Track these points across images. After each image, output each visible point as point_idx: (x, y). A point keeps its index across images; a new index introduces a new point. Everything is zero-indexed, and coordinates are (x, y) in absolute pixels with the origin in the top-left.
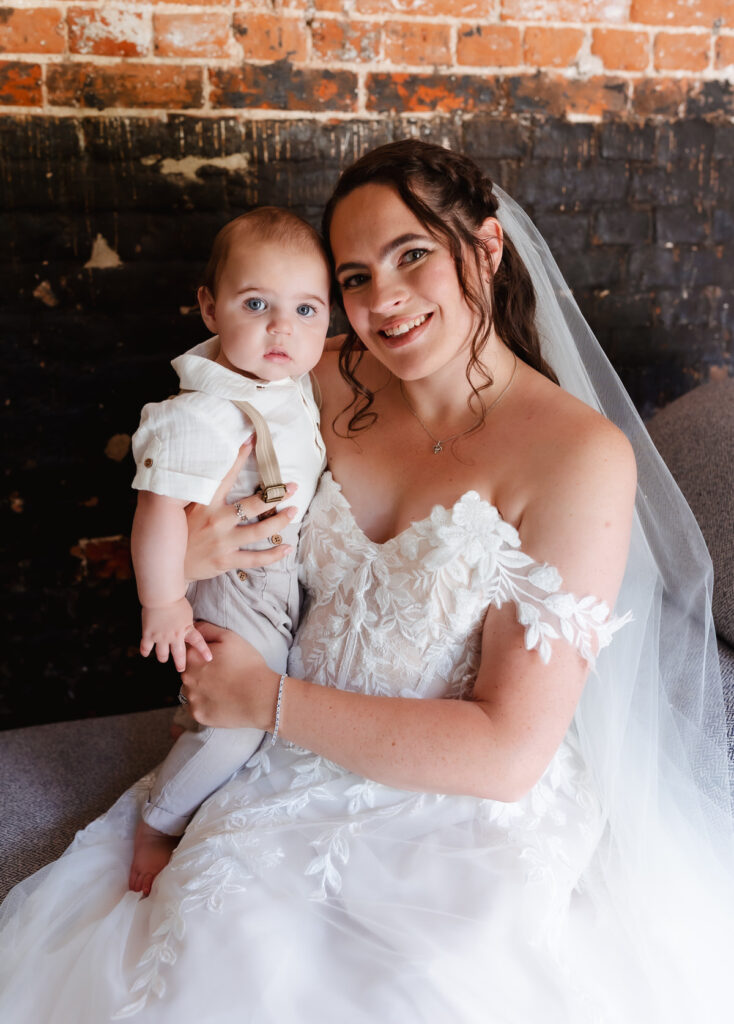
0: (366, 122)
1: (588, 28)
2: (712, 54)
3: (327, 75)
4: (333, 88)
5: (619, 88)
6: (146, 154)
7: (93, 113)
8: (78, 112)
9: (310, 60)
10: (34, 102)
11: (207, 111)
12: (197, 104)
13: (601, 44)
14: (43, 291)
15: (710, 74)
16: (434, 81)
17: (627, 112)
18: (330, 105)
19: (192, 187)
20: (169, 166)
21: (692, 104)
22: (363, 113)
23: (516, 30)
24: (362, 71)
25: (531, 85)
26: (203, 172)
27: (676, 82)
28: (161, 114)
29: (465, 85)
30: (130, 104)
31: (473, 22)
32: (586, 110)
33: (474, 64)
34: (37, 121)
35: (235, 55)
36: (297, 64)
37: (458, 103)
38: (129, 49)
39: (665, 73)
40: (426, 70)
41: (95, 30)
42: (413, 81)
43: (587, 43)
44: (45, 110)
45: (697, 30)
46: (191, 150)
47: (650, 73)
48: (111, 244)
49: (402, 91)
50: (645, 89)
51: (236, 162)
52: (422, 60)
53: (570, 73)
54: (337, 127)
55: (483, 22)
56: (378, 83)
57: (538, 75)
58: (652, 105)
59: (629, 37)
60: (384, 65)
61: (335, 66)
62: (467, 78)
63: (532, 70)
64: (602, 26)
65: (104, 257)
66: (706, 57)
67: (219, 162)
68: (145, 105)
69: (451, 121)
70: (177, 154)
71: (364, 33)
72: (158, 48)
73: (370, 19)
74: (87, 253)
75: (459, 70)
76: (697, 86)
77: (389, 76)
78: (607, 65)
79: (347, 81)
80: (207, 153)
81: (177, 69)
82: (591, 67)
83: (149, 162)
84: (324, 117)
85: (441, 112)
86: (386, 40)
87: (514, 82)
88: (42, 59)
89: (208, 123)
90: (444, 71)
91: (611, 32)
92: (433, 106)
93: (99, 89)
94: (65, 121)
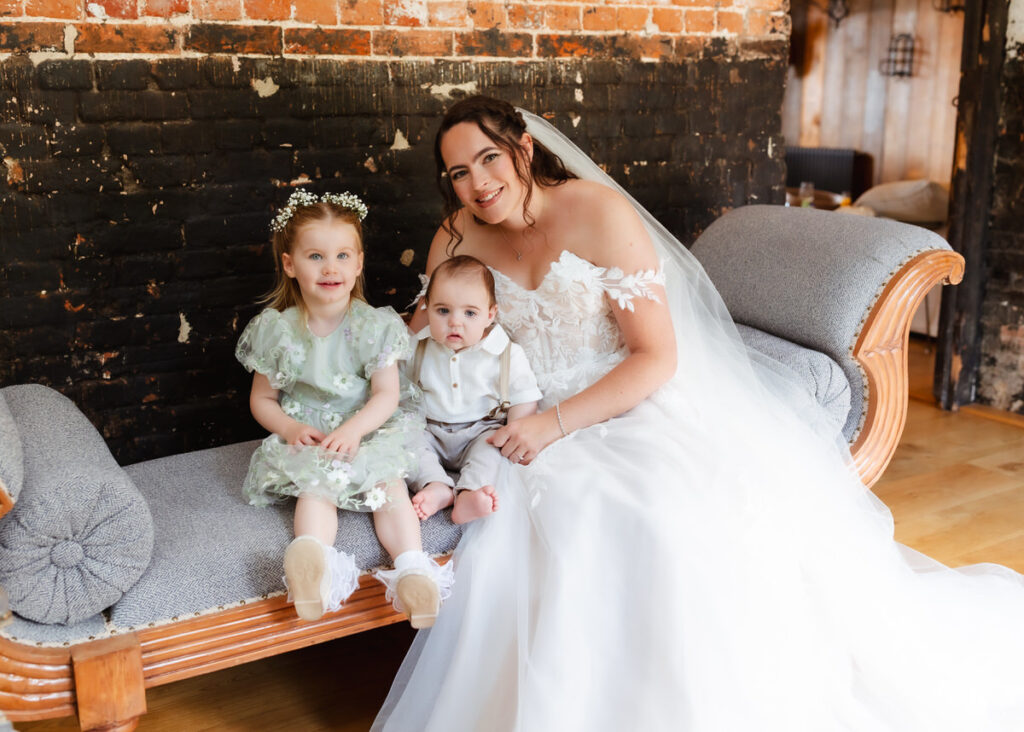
0: (537, 63)
1: (651, 8)
2: (715, 22)
3: (517, 36)
4: (519, 44)
5: (668, 42)
6: (423, 83)
7: (396, 59)
8: (390, 59)
9: (508, 28)
10: (367, 53)
11: (455, 57)
12: (449, 53)
13: (659, 17)
14: (369, 163)
15: (715, 34)
16: (571, 39)
17: (673, 56)
18: (520, 54)
19: (448, 102)
20: (436, 90)
21: (706, 50)
22: (535, 58)
23: (613, 9)
24: (535, 33)
25: (622, 41)
26: (454, 93)
27: (698, 38)
28: (431, 60)
29: (588, 41)
30: (416, 54)
31: (591, 5)
32: (651, 55)
33: (592, 29)
34: (368, 62)
35: (470, 26)
36: (502, 30)
37: (584, 51)
38: (415, 22)
39: (691, 34)
40: (568, 33)
41: (398, 12)
42: (561, 39)
43: (650, 16)
44: (373, 57)
45: (707, 9)
46: (447, 80)
47: (684, 33)
48: (404, 136)
49: (556, 45)
50: (682, 42)
51: (469, 87)
52: (565, 27)
53: (642, 34)
54: (524, 66)
55: (596, 5)
56: (544, 41)
57: (626, 35)
58: (686, 52)
59: (672, 12)
60: (547, 30)
61: (521, 31)
62: (589, 38)
63: (622, 32)
64: (658, 7)
65: (401, 143)
66: (713, 25)
67: (461, 87)
68: (424, 54)
69: (581, 63)
70: (439, 82)
71: (536, 11)
72: (431, 22)
73: (539, 4)
74: (392, 142)
75: (585, 33)
76: (709, 40)
77: (549, 36)
78: (662, 29)
79: (527, 39)
80: (455, 82)
81: (440, 33)
82: (652, 30)
83: (424, 87)
84: (515, 60)
85: (576, 57)
86: (547, 16)
87: (614, 39)
88: (370, 28)
89: (456, 64)
90: (577, 33)
91: (663, 10)
92: (572, 53)
93: (400, 45)
94: (383, 64)
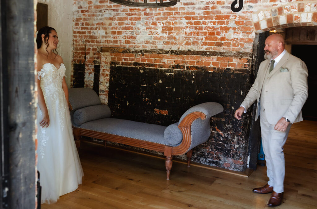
0: (185, 71)
1: (212, 62)
2: (228, 65)
3: (182, 66)
4: (182, 67)
5: (215, 68)
7: (161, 68)
8: (160, 68)
9: (181, 64)
10: (157, 67)
11: (171, 69)
12: (170, 68)
13: (213, 63)
14: (155, 84)
15: (228, 67)
16: (192, 67)
17: (216, 71)
18: (182, 69)
19: (168, 76)
20: (167, 74)
21: (224, 70)
22: (185, 70)
23: (203, 62)
24: (186, 66)
25: (204, 68)
26: (170, 74)
27: (223, 68)
28: (167, 69)
29: (196, 67)
30: (164, 68)
31: (198, 61)
32: (211, 71)
33: (198, 65)
34: (156, 69)
35: (174, 64)
36: (179, 65)
37: (196, 69)
38: (165, 63)
39: (221, 67)
40: (192, 66)
41: (162, 61)
42: (191, 67)
43: (211, 63)
44: (157, 68)
45: (226, 62)
46: (169, 72)
47: (219, 67)
48: (161, 80)
49: (190, 68)
50: (218, 69)
51: (173, 74)
52: (192, 65)
53: (209, 66)
54: (183, 71)
55: (199, 61)
56: (187, 67)
57: (205, 67)
58: (219, 71)
59: (217, 63)
60: (188, 65)
61: (183, 65)
62: (197, 67)
63: (204, 66)
64: (213, 61)
65: (160, 82)
66: (227, 65)
67: (171, 74)
68: (165, 68)
69: (195, 71)
70: (168, 72)
71: (186, 62)
72: (167, 63)
73: (187, 60)
74: (159, 81)
75: (196, 66)
76: (226, 69)
77: (188, 66)
78: (214, 66)
79: (184, 66)
80: (170, 73)
81: (168, 65)
82: (212, 66)
83: (165, 73)
84: (182, 70)
85: (194, 70)
86: (188, 62)
87: (202, 67)
88: (158, 64)
89: (171, 70)
90: (194, 66)
91: (214, 62)
92: (193, 69)
93: (162, 66)
94: (159, 69)
